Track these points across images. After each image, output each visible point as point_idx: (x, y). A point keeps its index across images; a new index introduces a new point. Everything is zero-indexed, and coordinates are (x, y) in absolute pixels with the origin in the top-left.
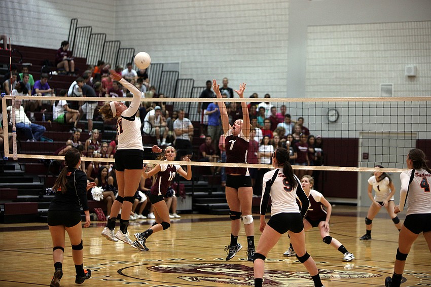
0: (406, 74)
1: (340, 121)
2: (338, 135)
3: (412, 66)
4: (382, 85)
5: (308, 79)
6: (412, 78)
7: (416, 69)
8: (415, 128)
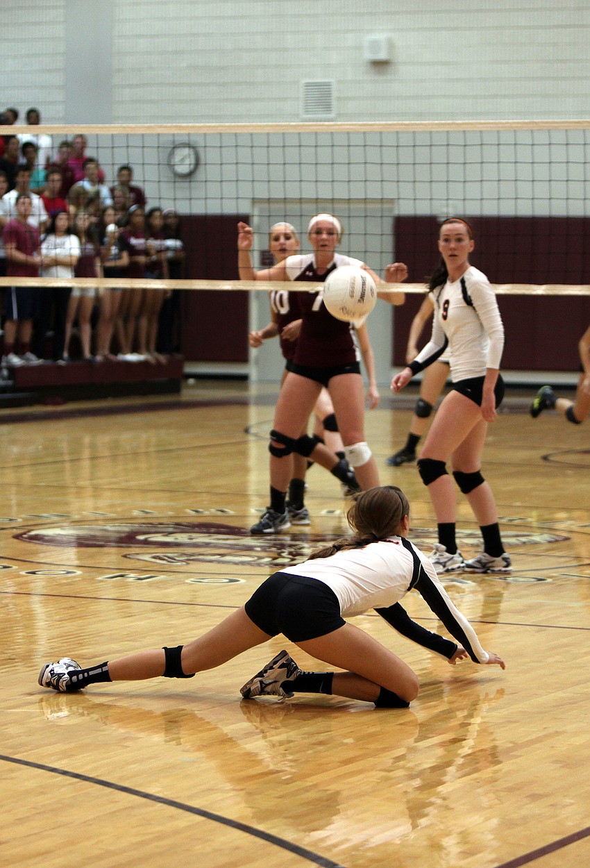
0: (368, 56)
1: (200, 175)
2: (198, 208)
3: (381, 36)
4: (308, 85)
5: (119, 71)
6: (380, 65)
7: (391, 46)
8: (390, 193)
